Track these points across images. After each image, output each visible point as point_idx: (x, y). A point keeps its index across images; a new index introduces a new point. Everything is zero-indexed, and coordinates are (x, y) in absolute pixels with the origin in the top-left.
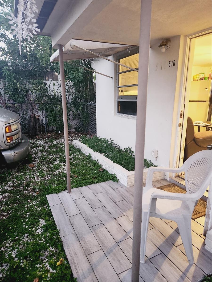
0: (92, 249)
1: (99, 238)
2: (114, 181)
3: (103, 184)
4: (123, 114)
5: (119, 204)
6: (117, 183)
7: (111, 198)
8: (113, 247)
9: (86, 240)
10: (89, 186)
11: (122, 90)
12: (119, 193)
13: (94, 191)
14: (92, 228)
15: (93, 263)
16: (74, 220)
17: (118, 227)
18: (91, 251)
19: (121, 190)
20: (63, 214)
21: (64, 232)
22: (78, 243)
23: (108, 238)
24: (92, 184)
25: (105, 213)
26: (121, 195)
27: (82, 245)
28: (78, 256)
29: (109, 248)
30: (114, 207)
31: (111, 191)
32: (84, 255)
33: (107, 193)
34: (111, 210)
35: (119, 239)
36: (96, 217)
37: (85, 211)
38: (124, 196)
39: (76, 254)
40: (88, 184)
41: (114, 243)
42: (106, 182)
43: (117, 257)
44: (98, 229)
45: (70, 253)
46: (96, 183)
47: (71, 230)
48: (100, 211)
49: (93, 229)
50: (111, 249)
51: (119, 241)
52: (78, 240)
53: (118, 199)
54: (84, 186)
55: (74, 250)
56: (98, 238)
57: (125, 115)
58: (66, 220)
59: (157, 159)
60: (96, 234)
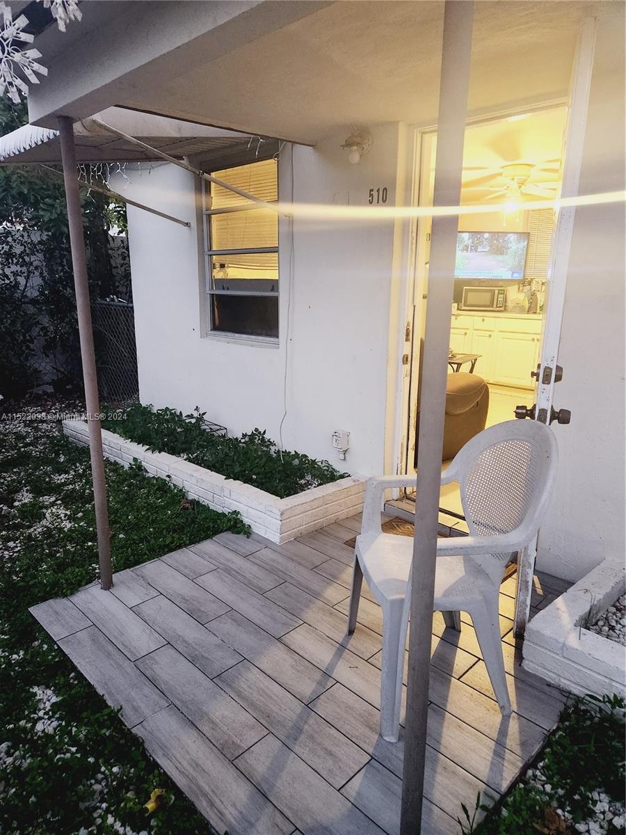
0: (241, 741)
1: (252, 704)
2: (238, 533)
3: (207, 546)
4: (230, 334)
5: (276, 597)
6: (248, 537)
7: (246, 582)
8: (300, 717)
9: (215, 719)
10: (166, 558)
11: (223, 263)
12: (265, 565)
13: (187, 571)
14: (220, 679)
15: (258, 777)
16: (154, 666)
17: (296, 661)
18: (239, 747)
19: (266, 554)
20: (109, 655)
21: (136, 709)
22: (195, 733)
23: (277, 697)
24: (172, 550)
25: (243, 629)
26: (272, 570)
27: (207, 735)
28: (206, 770)
29: (290, 724)
30: (262, 606)
31: (238, 562)
32: (225, 762)
33: (228, 571)
34: (257, 617)
35: (309, 694)
36: (218, 646)
37: (180, 634)
38: (281, 571)
39: (196, 765)
40: (159, 552)
41: (298, 708)
42: (214, 538)
43: (319, 744)
44: (237, 677)
45: (178, 765)
46: (186, 546)
47: (157, 698)
48: (227, 626)
49: (222, 681)
50: (295, 726)
51: (310, 697)
52: (189, 723)
53: (267, 582)
54: (149, 559)
55: (189, 757)
56: (248, 704)
57: (237, 335)
58: (127, 673)
59: (346, 455)
60: (239, 694)
